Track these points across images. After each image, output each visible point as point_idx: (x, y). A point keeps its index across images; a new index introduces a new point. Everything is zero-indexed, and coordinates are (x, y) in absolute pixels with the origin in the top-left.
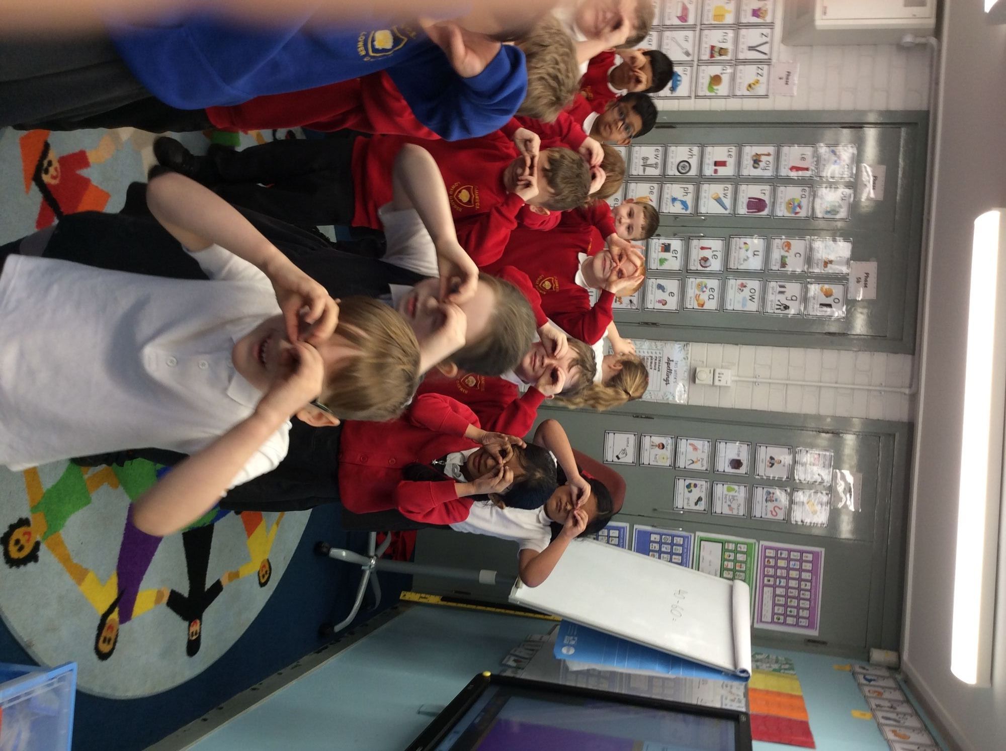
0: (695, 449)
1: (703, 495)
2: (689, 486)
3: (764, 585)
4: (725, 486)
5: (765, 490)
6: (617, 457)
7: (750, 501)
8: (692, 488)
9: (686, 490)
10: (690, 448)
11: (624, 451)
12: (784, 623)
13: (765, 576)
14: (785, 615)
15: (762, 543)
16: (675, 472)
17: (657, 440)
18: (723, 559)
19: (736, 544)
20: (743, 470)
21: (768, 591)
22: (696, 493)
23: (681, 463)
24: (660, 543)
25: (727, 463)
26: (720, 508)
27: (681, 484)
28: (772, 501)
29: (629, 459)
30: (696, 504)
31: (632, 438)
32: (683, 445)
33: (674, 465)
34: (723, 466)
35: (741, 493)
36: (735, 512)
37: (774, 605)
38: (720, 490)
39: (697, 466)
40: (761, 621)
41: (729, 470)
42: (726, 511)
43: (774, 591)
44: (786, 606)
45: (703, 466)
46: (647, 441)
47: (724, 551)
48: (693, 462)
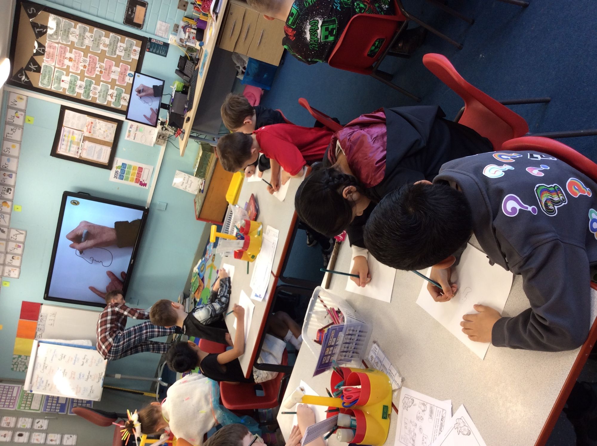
0: (37, 440)
1: (36, 424)
2: (42, 427)
3: (16, 397)
4: (26, 427)
5: (9, 426)
6: (71, 437)
7: (16, 423)
8: (40, 426)
9: (43, 426)
10: (39, 440)
11: (68, 439)
12: (9, 387)
13: (15, 400)
14: (9, 389)
15: (14, 409)
16: (47, 432)
17: (53, 443)
18: (31, 405)
19: (25, 409)
20: (18, 433)
21: (14, 395)
22: (39, 425)
23: (44, 435)
24: (55, 409)
25: (24, 436)
26: (29, 420)
27: (45, 427)
28: (7, 423)
29: (66, 436)
30: (39, 421)
31: (65, 443)
32: (42, 441)
33: (47, 434)
34: (26, 435)
35: (19, 425)
36: (23, 419)
37: (13, 392)
38: (28, 426)
39: (37, 434)
40: (19, 387)
41: (23, 433)
42: (27, 419)
43: (12, 395)
44: (8, 391)
45: (35, 435)
46: (58, 442)
47: (30, 407)
48: (39, 435)
